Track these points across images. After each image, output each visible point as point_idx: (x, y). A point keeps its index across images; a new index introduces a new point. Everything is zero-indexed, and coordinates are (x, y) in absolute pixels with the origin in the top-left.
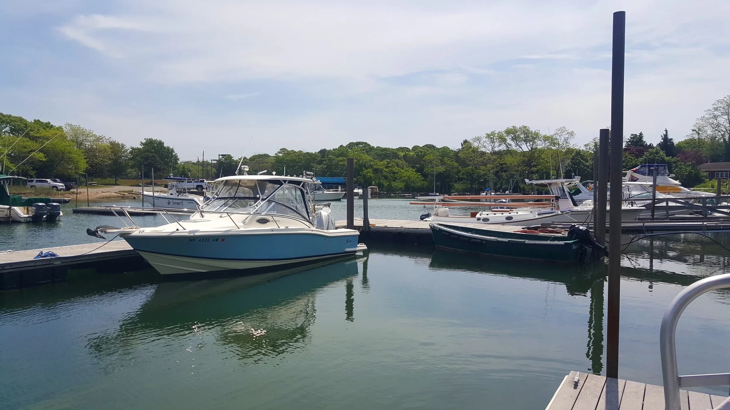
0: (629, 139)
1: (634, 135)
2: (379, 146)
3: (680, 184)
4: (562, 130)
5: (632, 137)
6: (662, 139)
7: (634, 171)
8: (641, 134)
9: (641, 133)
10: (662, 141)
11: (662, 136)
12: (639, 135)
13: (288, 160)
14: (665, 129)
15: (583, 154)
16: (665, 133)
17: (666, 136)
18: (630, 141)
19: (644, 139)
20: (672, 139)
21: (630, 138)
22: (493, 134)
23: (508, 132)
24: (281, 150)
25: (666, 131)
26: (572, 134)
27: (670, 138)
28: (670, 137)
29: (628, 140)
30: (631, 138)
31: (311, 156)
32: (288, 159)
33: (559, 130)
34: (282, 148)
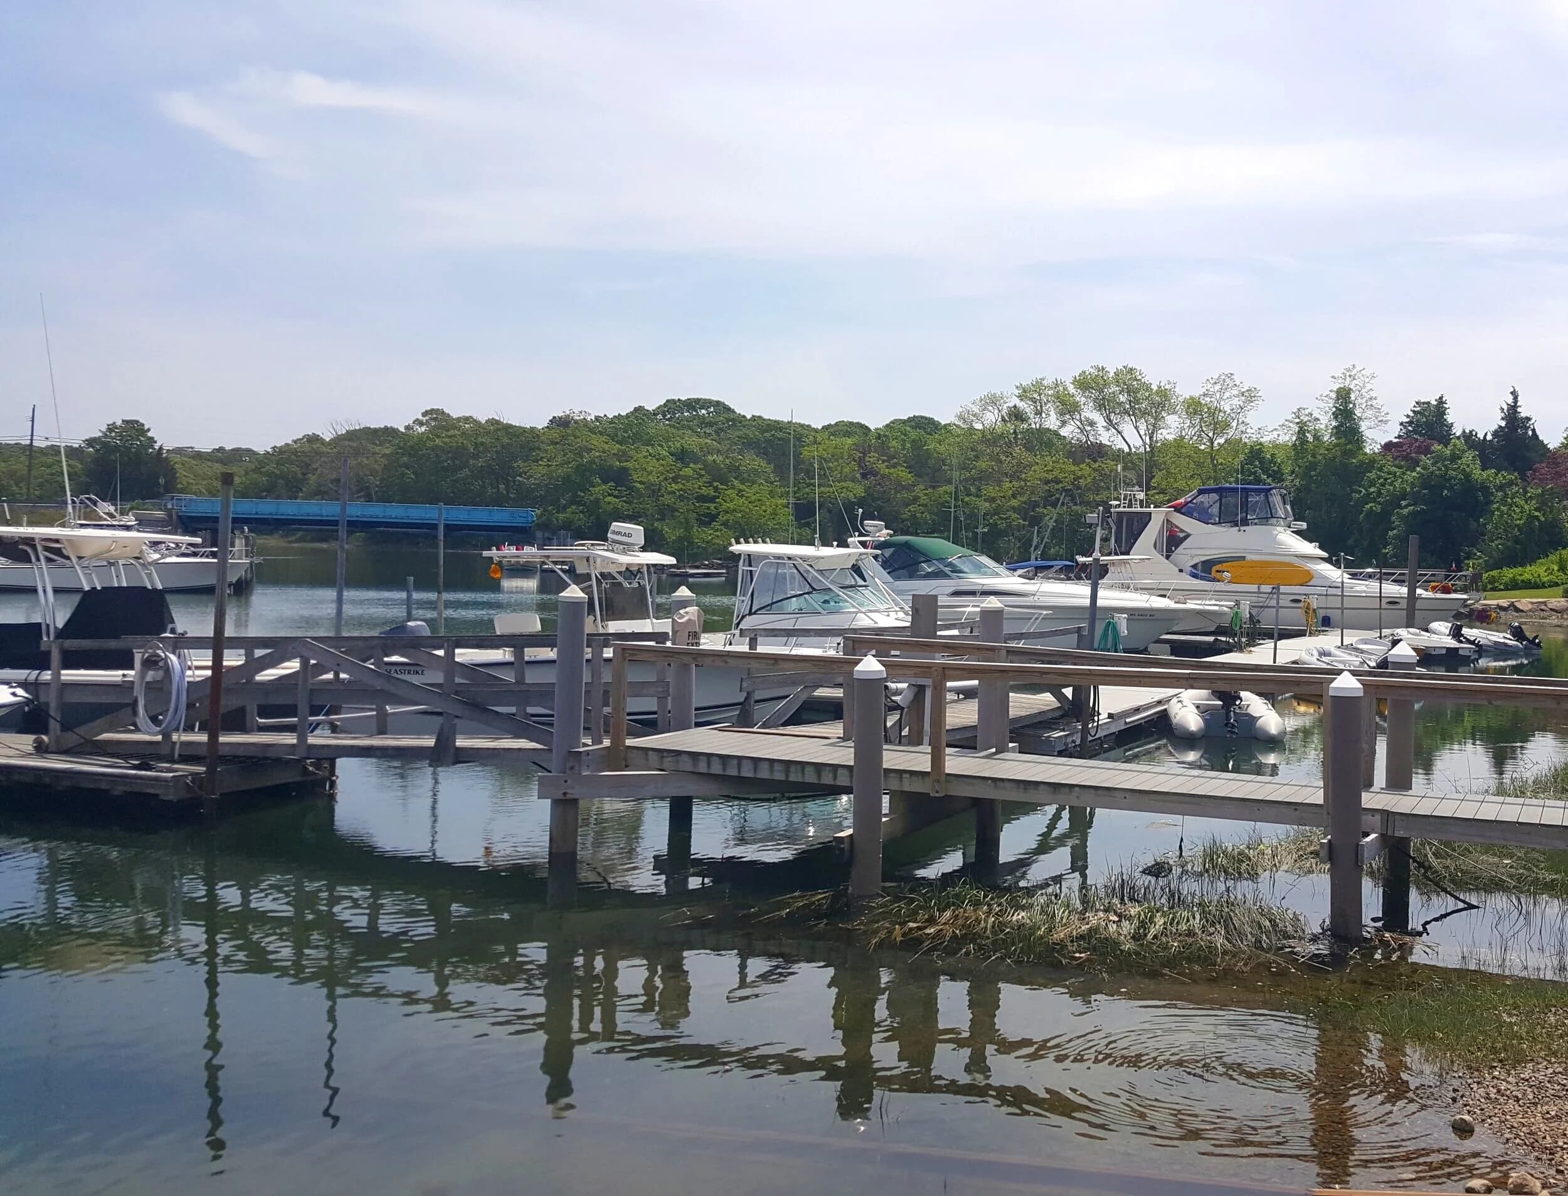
0: (1408, 416)
1: (1424, 403)
2: (758, 414)
3: (1325, 555)
4: (1225, 381)
5: (1416, 409)
6: (1503, 419)
7: (1178, 509)
8: (1441, 401)
9: (1441, 398)
10: (1503, 424)
11: (1502, 409)
12: (1435, 403)
13: (434, 448)
14: (1512, 390)
15: (1268, 456)
16: (1510, 399)
17: (1513, 408)
18: (1410, 423)
19: (1450, 418)
20: (1528, 419)
21: (1411, 414)
22: (1038, 386)
23: (1084, 383)
24: (425, 414)
25: (1514, 394)
26: (1250, 396)
27: (1523, 415)
28: (1523, 412)
29: (1408, 420)
30: (1414, 411)
31: (518, 437)
32: (437, 446)
33: (1215, 383)
34: (429, 409)
